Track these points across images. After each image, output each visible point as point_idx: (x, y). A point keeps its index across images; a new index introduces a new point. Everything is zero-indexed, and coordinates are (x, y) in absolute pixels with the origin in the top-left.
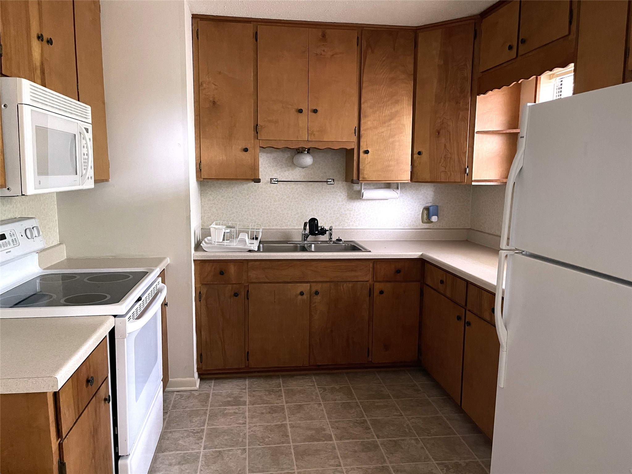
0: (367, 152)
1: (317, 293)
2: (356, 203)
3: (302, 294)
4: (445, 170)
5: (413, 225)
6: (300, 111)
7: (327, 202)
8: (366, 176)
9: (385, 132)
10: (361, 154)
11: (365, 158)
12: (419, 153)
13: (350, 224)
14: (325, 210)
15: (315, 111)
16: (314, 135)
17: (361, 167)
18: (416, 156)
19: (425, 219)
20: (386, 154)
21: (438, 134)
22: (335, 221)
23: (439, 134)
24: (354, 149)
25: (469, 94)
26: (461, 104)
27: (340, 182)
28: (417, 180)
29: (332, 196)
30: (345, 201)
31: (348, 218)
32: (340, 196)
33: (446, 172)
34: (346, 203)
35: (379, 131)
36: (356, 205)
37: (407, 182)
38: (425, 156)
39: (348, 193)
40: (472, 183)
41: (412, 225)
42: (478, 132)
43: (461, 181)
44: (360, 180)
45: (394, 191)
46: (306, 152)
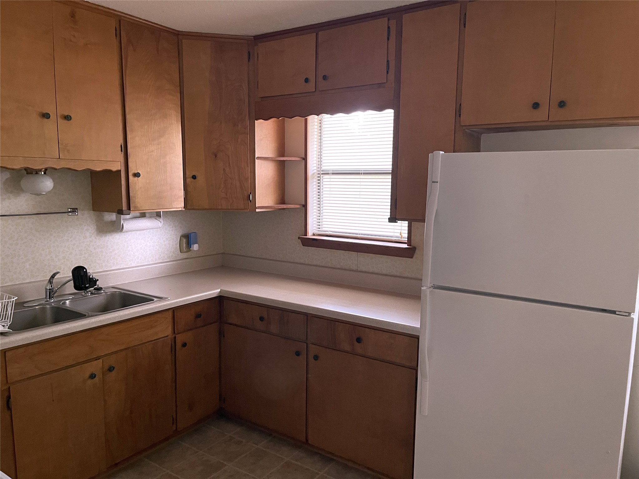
0: (137, 175)
1: (111, 369)
2: (108, 237)
3: (92, 376)
4: (226, 197)
6: (46, 116)
7: (70, 240)
8: (138, 205)
9: (155, 151)
10: (131, 177)
11: (136, 183)
12: (194, 177)
14: (68, 250)
15: (67, 118)
16: (68, 151)
17: (131, 194)
18: (189, 180)
19: (184, 248)
20: (158, 177)
21: (214, 157)
23: (216, 156)
24: (121, 170)
25: (247, 117)
26: (240, 126)
27: (86, 212)
28: (192, 208)
29: (76, 231)
30: (94, 236)
31: (100, 258)
32: (87, 230)
33: (227, 198)
34: (95, 238)
35: (149, 150)
37: (181, 209)
38: (201, 179)
39: (97, 225)
40: (256, 210)
41: (171, 256)
42: (258, 158)
43: (244, 207)
44: (131, 210)
45: (156, 219)
46: (43, 173)
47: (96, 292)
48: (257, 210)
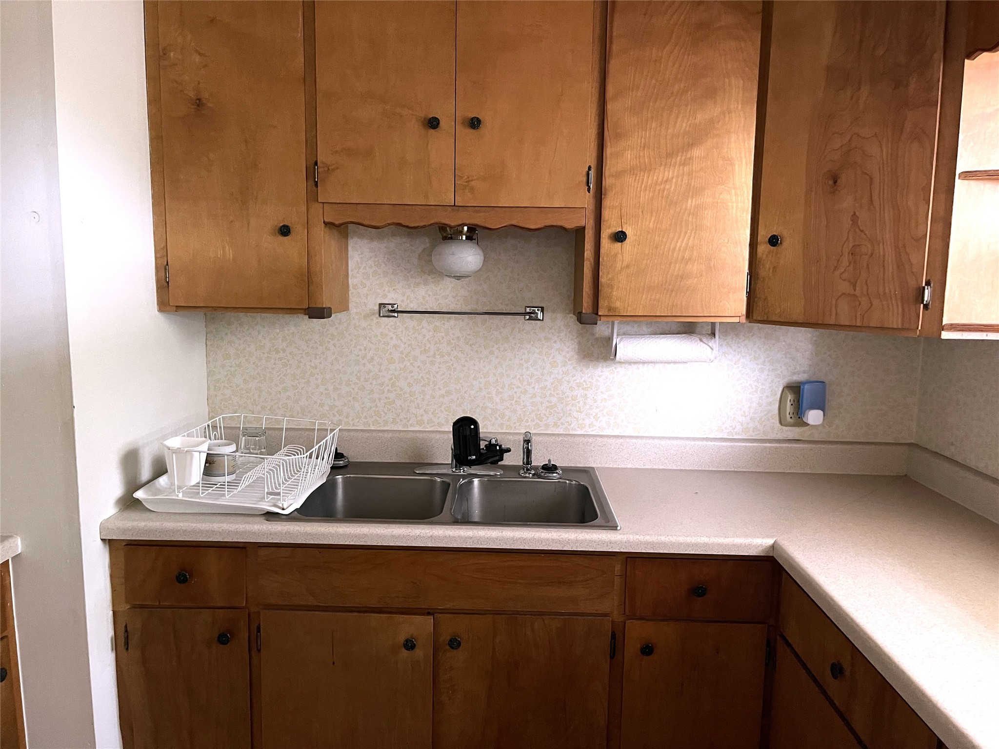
0: (620, 237)
1: (454, 643)
2: (600, 369)
3: (409, 645)
4: (852, 292)
5: (755, 429)
6: (433, 123)
8: (618, 304)
9: (674, 180)
10: (605, 242)
11: (616, 255)
12: (774, 241)
13: (585, 422)
14: (520, 385)
15: (475, 123)
16: (472, 190)
17: (603, 279)
18: (763, 248)
19: (788, 416)
20: (677, 242)
21: (831, 182)
22: (545, 415)
23: (835, 182)
24: (585, 227)
25: (939, 55)
26: (913, 86)
27: (560, 316)
28: (765, 318)
29: (537, 351)
30: (572, 364)
31: (580, 408)
32: (559, 350)
33: (855, 295)
34: (574, 368)
35: (658, 178)
36: (600, 374)
37: (736, 320)
38: (791, 248)
39: (579, 343)
40: (943, 332)
41: (752, 430)
42: (968, 175)
43: (903, 324)
44: (600, 314)
45: (701, 340)
46: (464, 238)
47: (543, 474)
48: (945, 335)
